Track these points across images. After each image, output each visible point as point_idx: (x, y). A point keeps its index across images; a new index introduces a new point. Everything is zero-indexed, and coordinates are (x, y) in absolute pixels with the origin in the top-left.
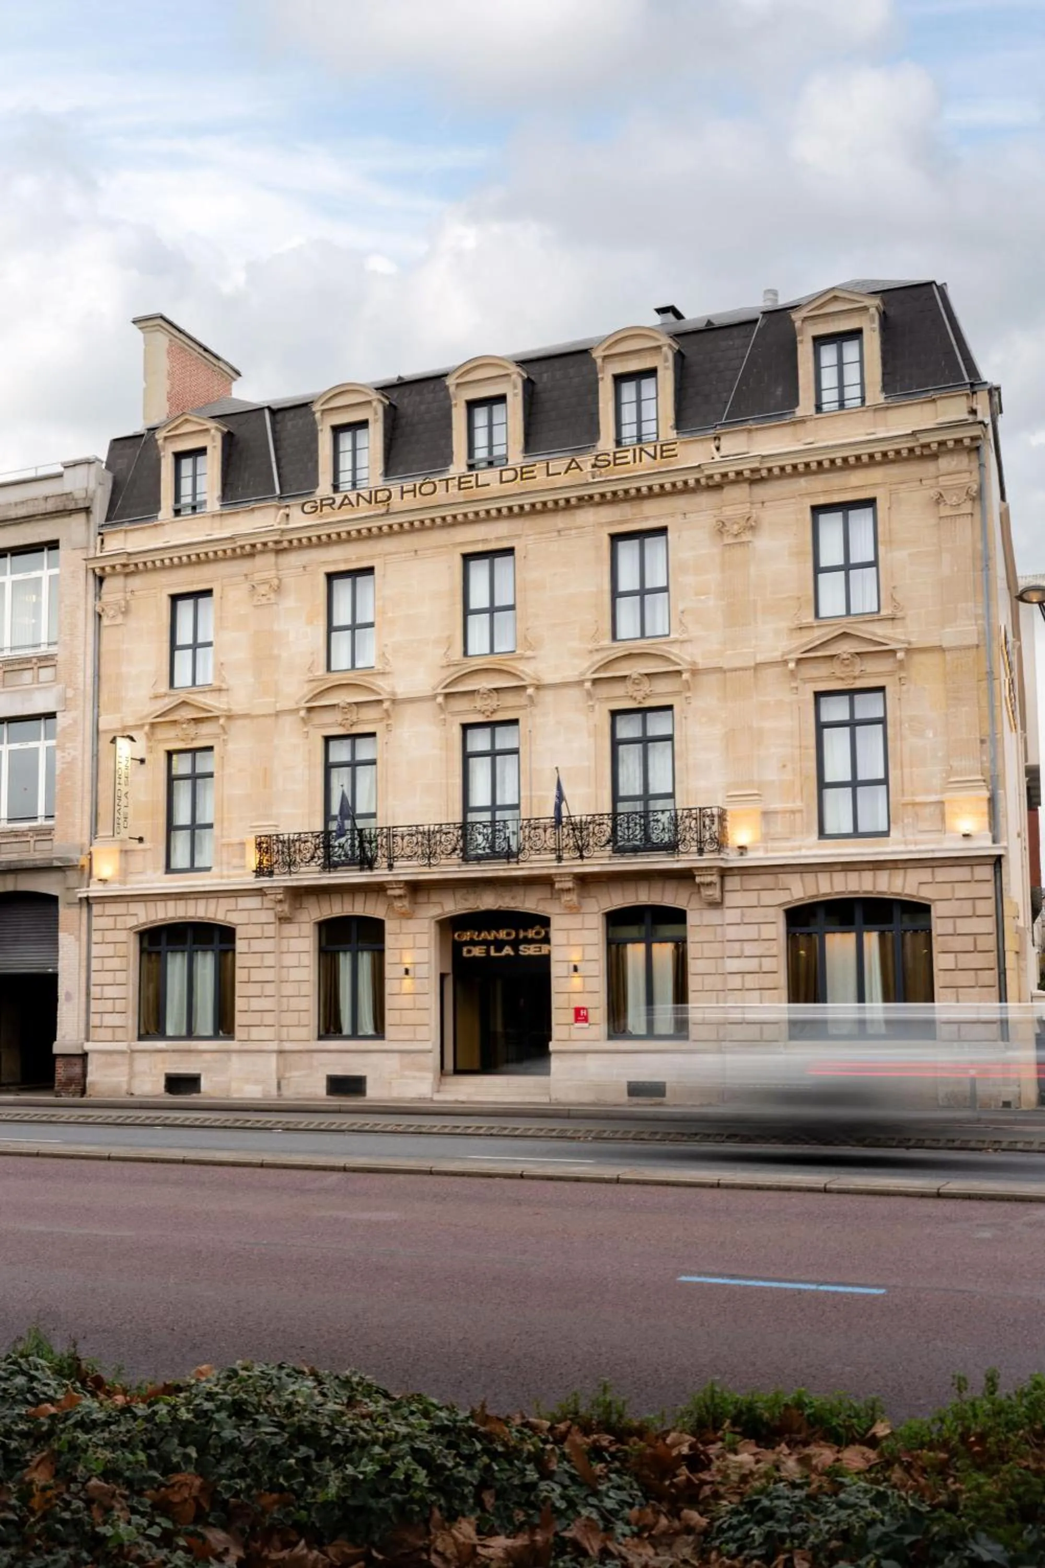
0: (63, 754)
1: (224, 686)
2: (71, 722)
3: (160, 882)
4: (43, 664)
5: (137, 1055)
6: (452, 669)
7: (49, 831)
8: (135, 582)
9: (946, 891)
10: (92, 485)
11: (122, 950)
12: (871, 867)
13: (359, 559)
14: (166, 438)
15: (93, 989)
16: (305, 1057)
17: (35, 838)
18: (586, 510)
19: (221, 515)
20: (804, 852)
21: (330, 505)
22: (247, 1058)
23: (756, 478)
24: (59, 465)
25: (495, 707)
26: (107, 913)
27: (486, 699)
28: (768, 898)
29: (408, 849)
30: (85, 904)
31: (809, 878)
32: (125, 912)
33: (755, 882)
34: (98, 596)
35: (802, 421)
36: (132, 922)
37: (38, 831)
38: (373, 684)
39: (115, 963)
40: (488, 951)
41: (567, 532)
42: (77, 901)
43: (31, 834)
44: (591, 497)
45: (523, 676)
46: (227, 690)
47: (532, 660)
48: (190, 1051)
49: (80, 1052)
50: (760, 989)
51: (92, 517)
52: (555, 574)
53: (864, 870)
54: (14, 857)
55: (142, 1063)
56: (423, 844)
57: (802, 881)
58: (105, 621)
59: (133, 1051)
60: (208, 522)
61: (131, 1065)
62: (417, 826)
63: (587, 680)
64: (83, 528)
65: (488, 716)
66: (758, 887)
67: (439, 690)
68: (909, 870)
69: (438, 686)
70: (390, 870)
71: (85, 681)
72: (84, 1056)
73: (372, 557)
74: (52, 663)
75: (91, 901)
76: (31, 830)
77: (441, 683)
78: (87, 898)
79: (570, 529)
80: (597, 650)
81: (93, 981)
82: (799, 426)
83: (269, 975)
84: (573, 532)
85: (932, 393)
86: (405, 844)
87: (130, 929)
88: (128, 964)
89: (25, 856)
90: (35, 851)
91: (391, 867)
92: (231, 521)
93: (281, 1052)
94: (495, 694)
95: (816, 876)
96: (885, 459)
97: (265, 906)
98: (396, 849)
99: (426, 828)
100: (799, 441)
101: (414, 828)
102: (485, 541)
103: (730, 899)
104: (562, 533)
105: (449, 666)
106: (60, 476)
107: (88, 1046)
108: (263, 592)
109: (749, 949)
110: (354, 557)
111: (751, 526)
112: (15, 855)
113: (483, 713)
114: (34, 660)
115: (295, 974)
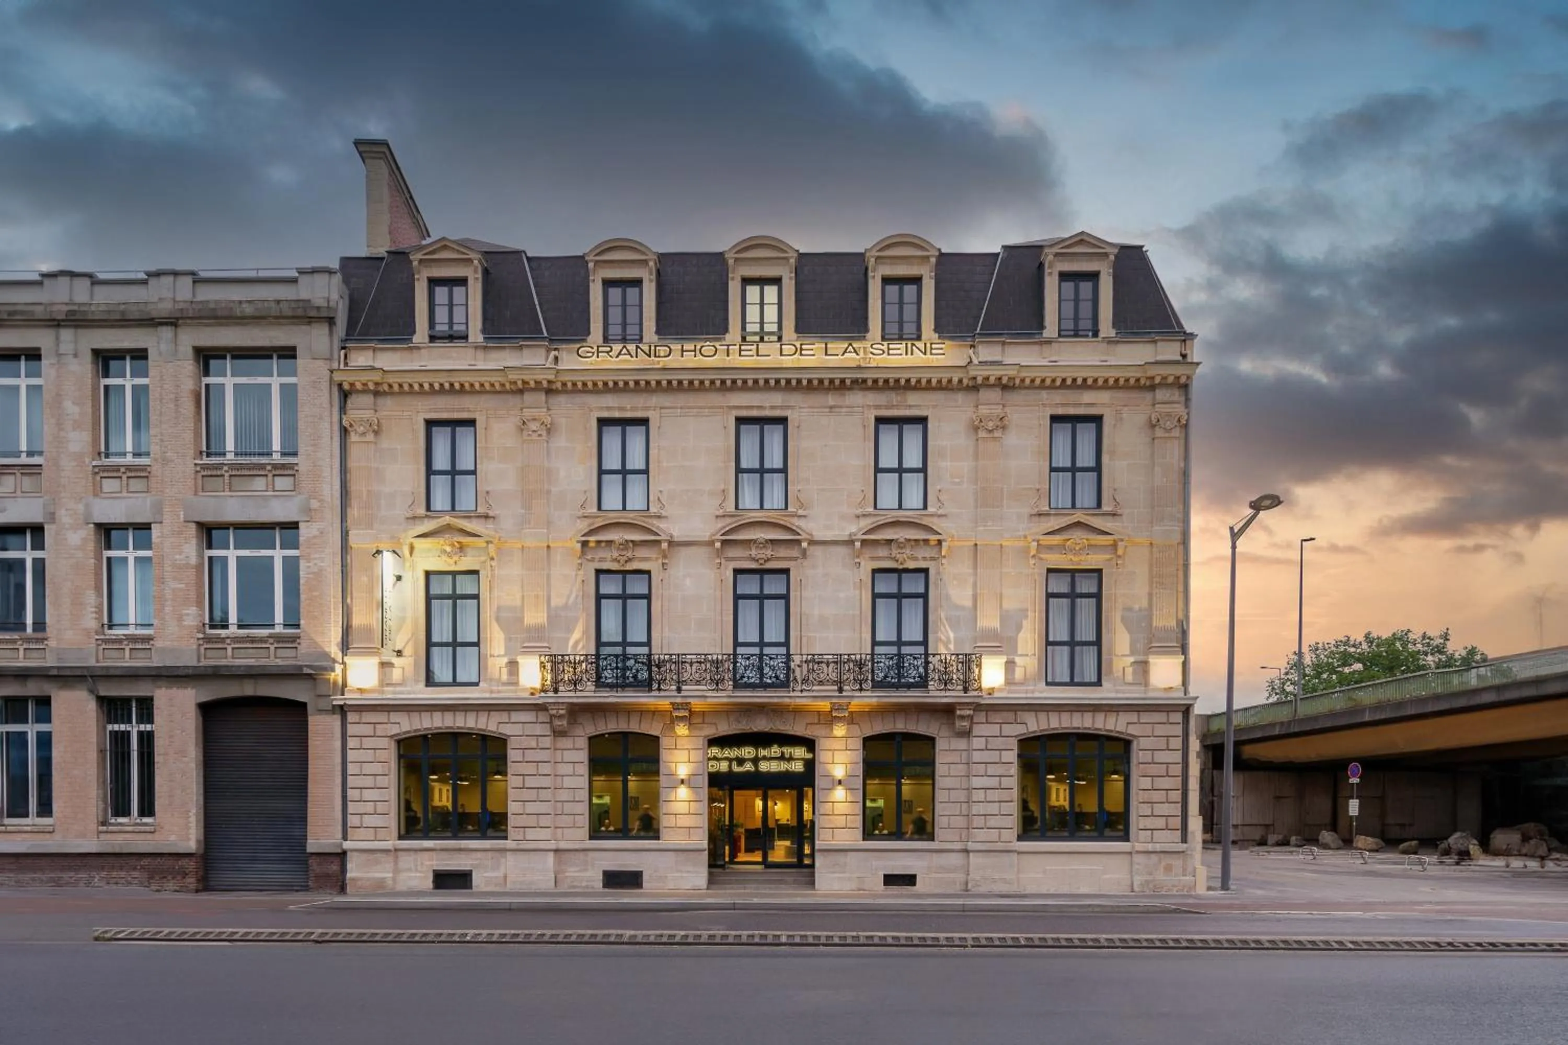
0: (308, 564)
1: (491, 514)
2: (317, 533)
3: (423, 694)
4: (277, 472)
5: (400, 853)
6: (729, 520)
7: (294, 639)
8: (387, 403)
9: (1148, 730)
10: (335, 296)
11: (382, 754)
12: (1091, 709)
13: (633, 409)
14: (421, 261)
15: (350, 792)
16: (581, 855)
17: (276, 645)
18: (856, 391)
19: (485, 348)
20: (1037, 695)
21: (608, 352)
22: (522, 857)
23: (1006, 386)
24: (295, 271)
25: (769, 557)
26: (364, 721)
27: (761, 548)
28: (1008, 730)
29: (697, 675)
30: (338, 710)
31: (1042, 716)
32: (386, 721)
33: (997, 717)
34: (343, 409)
35: (1049, 342)
36: (395, 730)
37: (278, 638)
38: (653, 525)
39: (377, 768)
40: (730, 766)
41: (837, 410)
42: (330, 708)
43: (271, 640)
44: (864, 381)
45: (799, 531)
46: (494, 518)
47: (803, 518)
48: (460, 850)
49: (339, 851)
50: (1000, 802)
51: (334, 328)
52: (826, 446)
53: (1085, 711)
54: (252, 662)
55: (406, 860)
56: (711, 671)
57: (1036, 717)
58: (353, 437)
59: (396, 850)
60: (471, 352)
61: (396, 863)
62: (705, 655)
63: (858, 540)
64: (325, 339)
65: (761, 564)
66: (1001, 721)
67: (719, 537)
68: (1120, 713)
69: (717, 533)
70: (679, 693)
71: (332, 494)
72: (344, 853)
73: (647, 408)
74: (290, 472)
75: (345, 709)
76: (270, 636)
77: (720, 531)
78: (341, 707)
79: (841, 407)
80: (864, 515)
81: (350, 784)
82: (1045, 346)
83: (545, 782)
84: (844, 410)
85: (1153, 335)
86: (694, 671)
87: (391, 737)
88: (389, 770)
89: (263, 662)
90: (276, 658)
91: (679, 690)
92: (495, 355)
93: (556, 851)
94: (769, 545)
95: (1048, 714)
96: (1116, 385)
97: (540, 720)
98: (685, 674)
99: (715, 657)
100: (1044, 358)
101: (703, 656)
102: (760, 407)
103: (978, 730)
104: (834, 410)
105: (724, 516)
106: (294, 281)
107: (347, 845)
108: (535, 428)
109: (991, 770)
110: (629, 407)
111: (1002, 425)
112: (253, 660)
113: (757, 561)
114: (269, 468)
115: (568, 782)
